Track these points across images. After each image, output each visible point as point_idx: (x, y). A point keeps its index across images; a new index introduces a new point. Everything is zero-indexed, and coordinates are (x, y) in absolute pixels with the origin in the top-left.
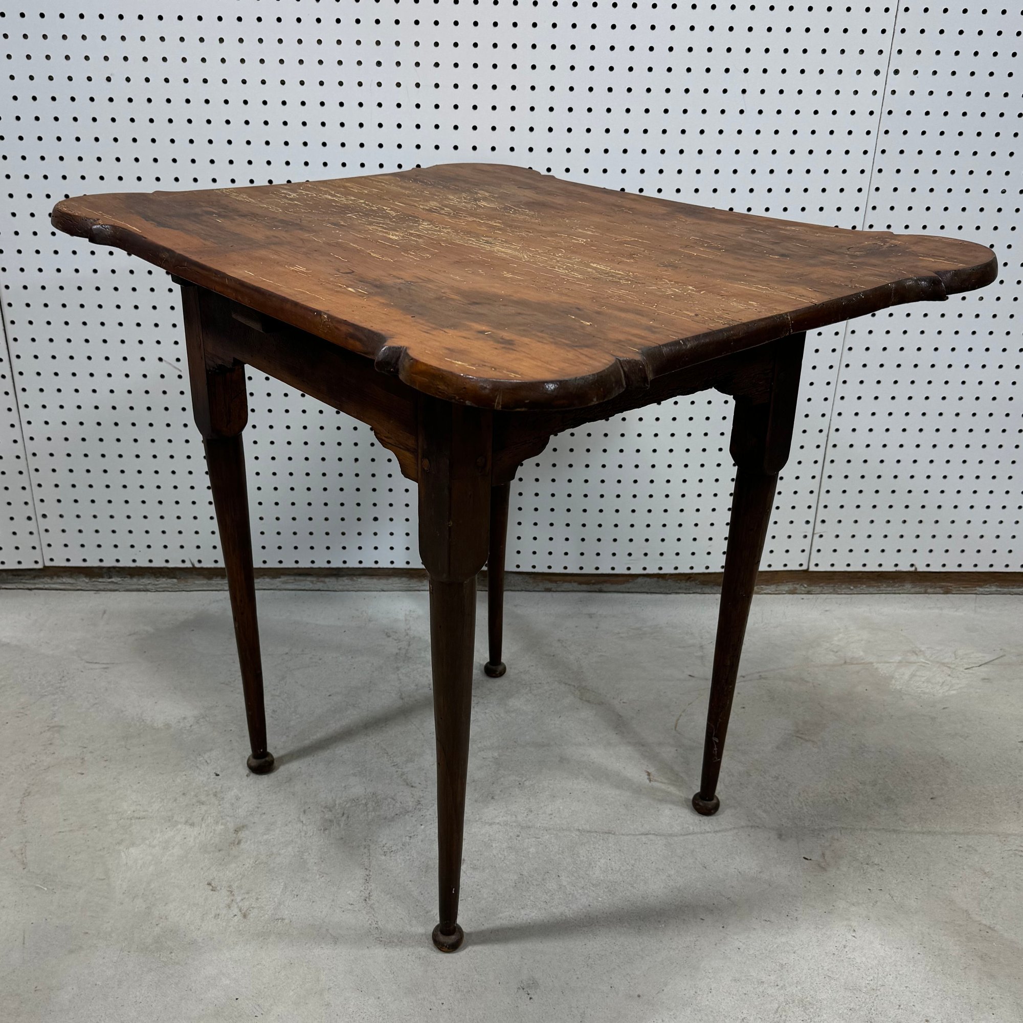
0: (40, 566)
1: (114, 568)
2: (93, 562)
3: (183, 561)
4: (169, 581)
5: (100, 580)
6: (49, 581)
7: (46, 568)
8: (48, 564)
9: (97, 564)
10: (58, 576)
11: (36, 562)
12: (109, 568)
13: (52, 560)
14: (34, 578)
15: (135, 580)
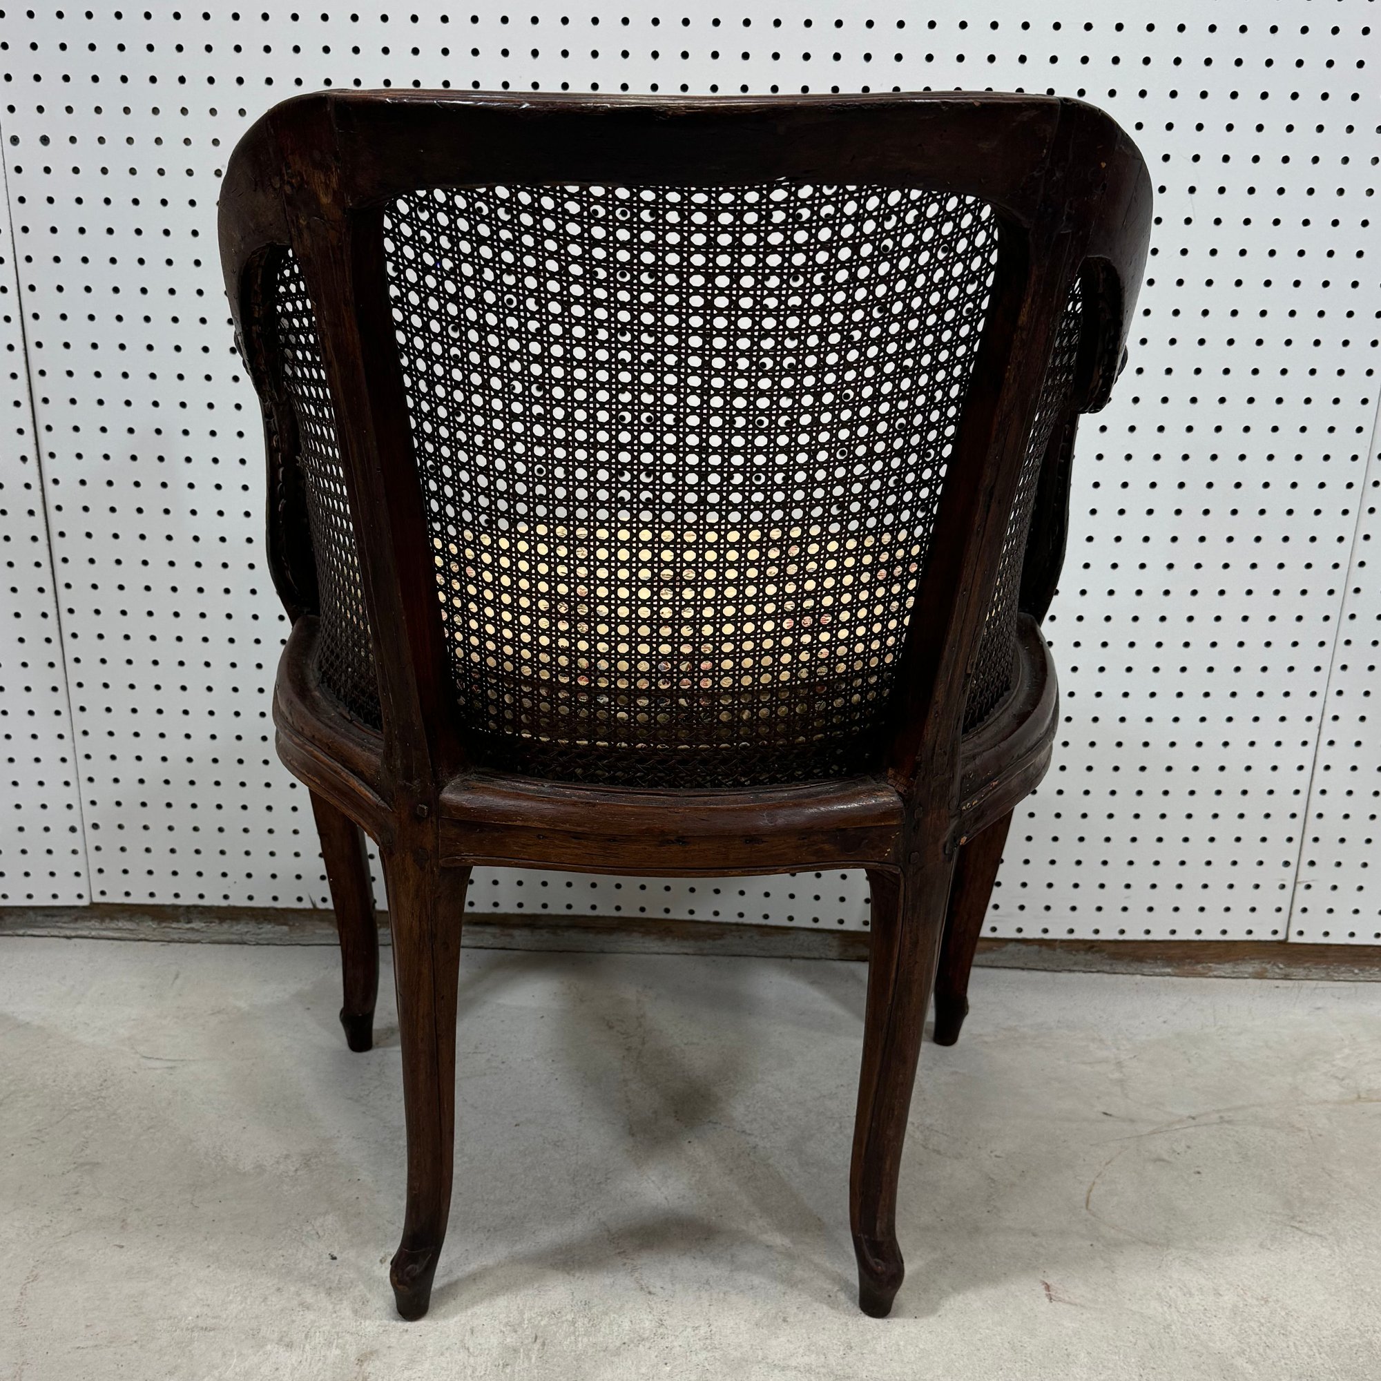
0: (85, 902)
1: (196, 907)
2: (164, 899)
3: (300, 899)
4: (278, 928)
5: (174, 925)
6: (97, 925)
7: (94, 906)
8: (98, 899)
9: (171, 901)
10: (112, 919)
11: (80, 896)
12: (188, 907)
13: (103, 893)
14: (76, 920)
15: (226, 926)
